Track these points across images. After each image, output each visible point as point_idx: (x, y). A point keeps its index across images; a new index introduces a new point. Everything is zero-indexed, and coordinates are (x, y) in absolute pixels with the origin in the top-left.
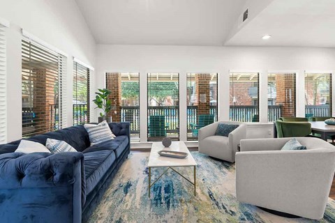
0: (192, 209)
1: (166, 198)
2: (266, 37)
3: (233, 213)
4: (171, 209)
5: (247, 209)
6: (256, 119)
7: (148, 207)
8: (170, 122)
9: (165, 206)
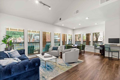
0: (58, 68)
1: (50, 68)
2: (63, 25)
3: (65, 66)
4: (53, 70)
5: (67, 64)
6: (60, 45)
7: (47, 71)
8: (36, 47)
9: (51, 70)
